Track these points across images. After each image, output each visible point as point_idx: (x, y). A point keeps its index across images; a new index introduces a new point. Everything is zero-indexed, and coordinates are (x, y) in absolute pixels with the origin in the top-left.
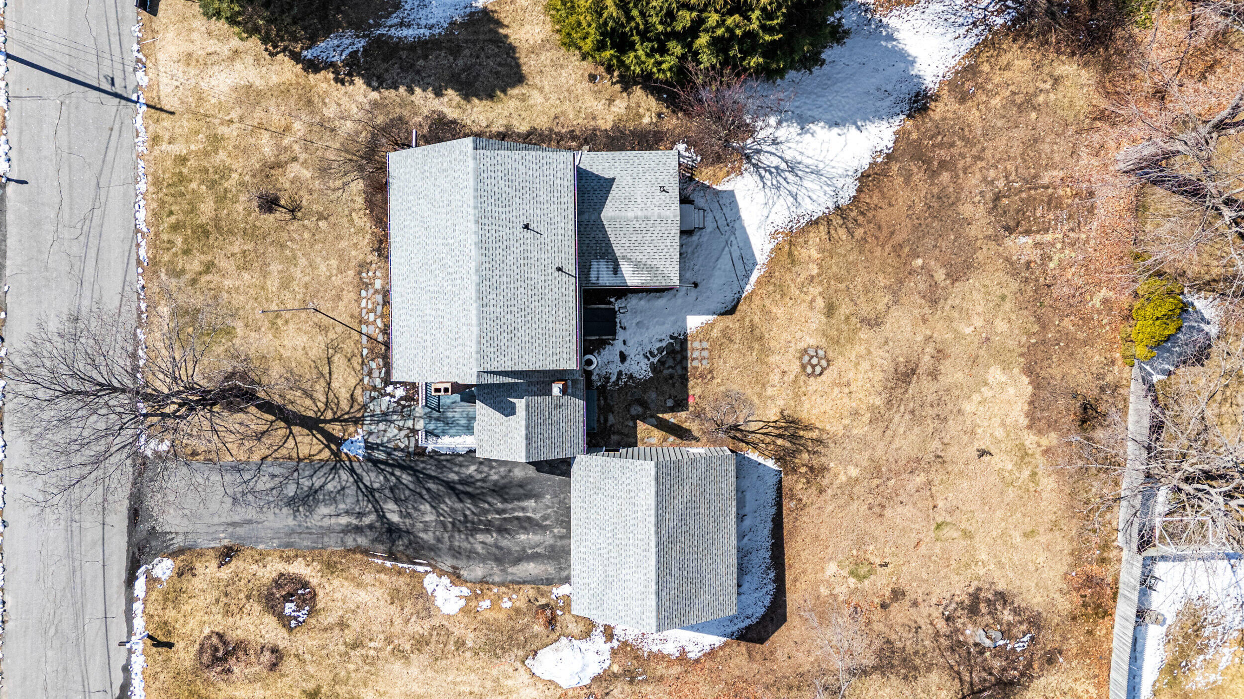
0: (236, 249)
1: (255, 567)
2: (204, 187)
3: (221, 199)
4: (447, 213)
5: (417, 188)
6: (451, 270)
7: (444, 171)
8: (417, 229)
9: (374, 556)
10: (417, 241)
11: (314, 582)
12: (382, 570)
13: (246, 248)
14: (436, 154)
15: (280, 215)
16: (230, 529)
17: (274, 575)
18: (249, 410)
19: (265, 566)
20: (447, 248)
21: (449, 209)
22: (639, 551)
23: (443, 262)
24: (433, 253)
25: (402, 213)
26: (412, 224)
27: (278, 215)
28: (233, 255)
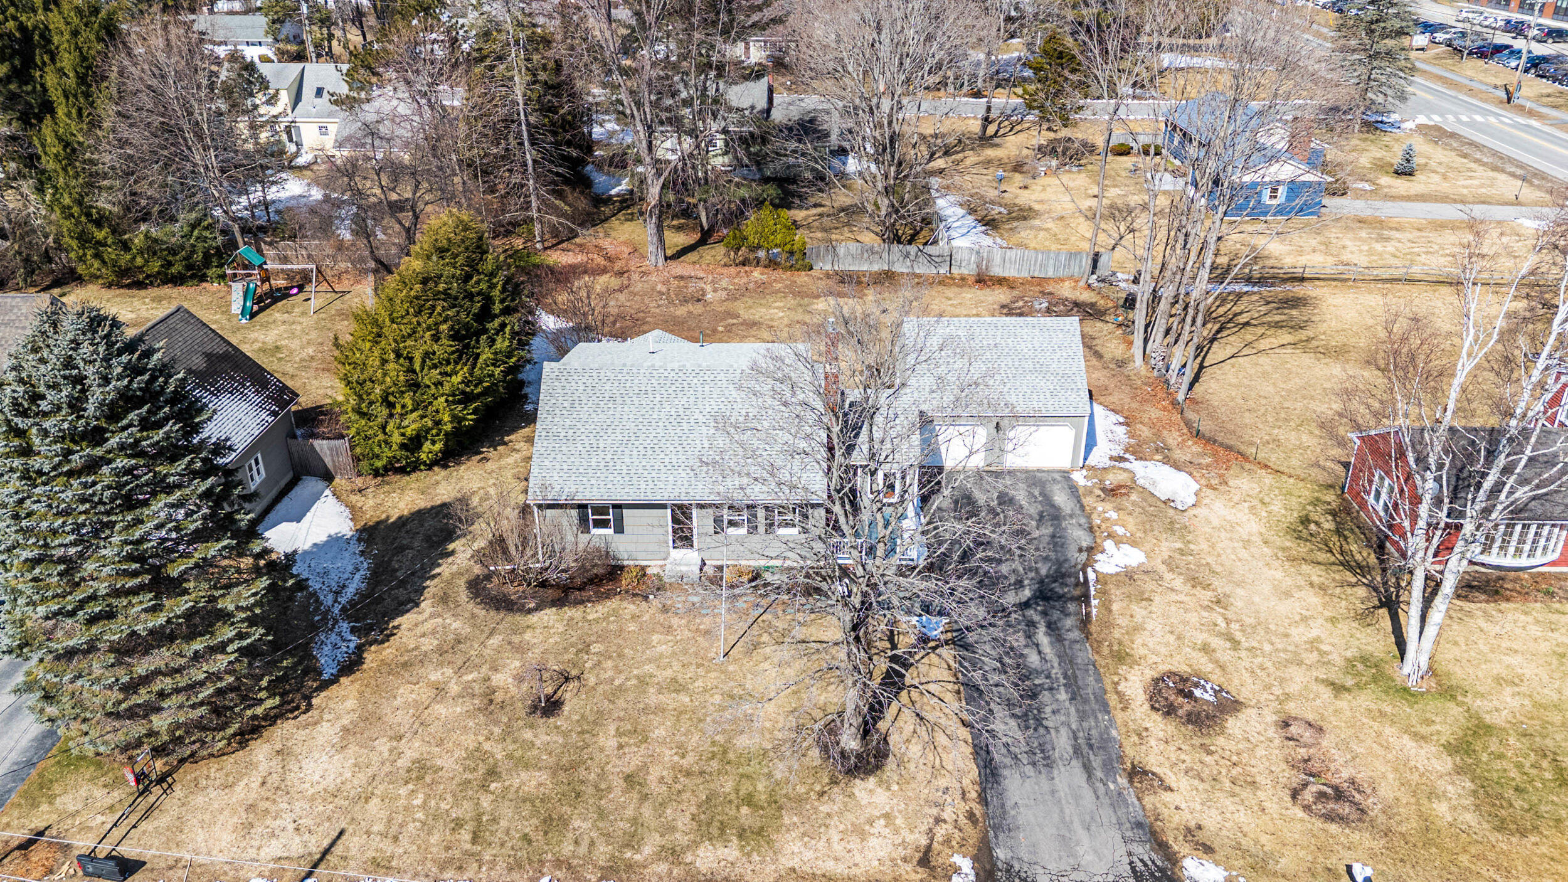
0: (612, 743)
1: (1153, 742)
2: (493, 786)
3: (524, 764)
4: (624, 403)
5: (584, 451)
6: (692, 399)
7: (572, 406)
8: (635, 453)
9: (1088, 614)
10: (650, 452)
11: (1150, 674)
12: (1106, 607)
13: (613, 732)
14: (550, 418)
15: (568, 694)
16: (1099, 774)
17: (1157, 717)
18: (883, 731)
19: (1146, 729)
20: (665, 405)
21: (619, 400)
22: (999, 333)
23: (681, 410)
24: (669, 427)
25: (611, 477)
26: (627, 460)
27: (567, 696)
28: (621, 747)
